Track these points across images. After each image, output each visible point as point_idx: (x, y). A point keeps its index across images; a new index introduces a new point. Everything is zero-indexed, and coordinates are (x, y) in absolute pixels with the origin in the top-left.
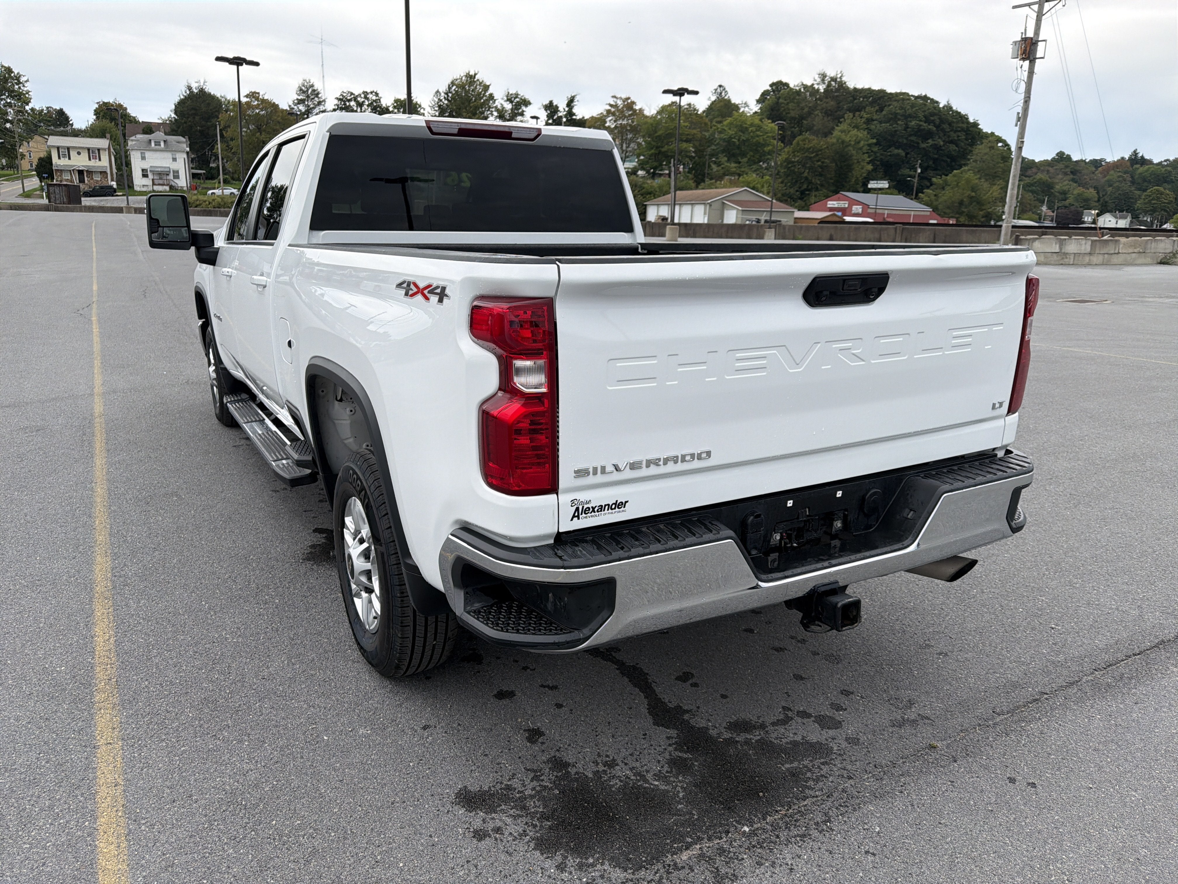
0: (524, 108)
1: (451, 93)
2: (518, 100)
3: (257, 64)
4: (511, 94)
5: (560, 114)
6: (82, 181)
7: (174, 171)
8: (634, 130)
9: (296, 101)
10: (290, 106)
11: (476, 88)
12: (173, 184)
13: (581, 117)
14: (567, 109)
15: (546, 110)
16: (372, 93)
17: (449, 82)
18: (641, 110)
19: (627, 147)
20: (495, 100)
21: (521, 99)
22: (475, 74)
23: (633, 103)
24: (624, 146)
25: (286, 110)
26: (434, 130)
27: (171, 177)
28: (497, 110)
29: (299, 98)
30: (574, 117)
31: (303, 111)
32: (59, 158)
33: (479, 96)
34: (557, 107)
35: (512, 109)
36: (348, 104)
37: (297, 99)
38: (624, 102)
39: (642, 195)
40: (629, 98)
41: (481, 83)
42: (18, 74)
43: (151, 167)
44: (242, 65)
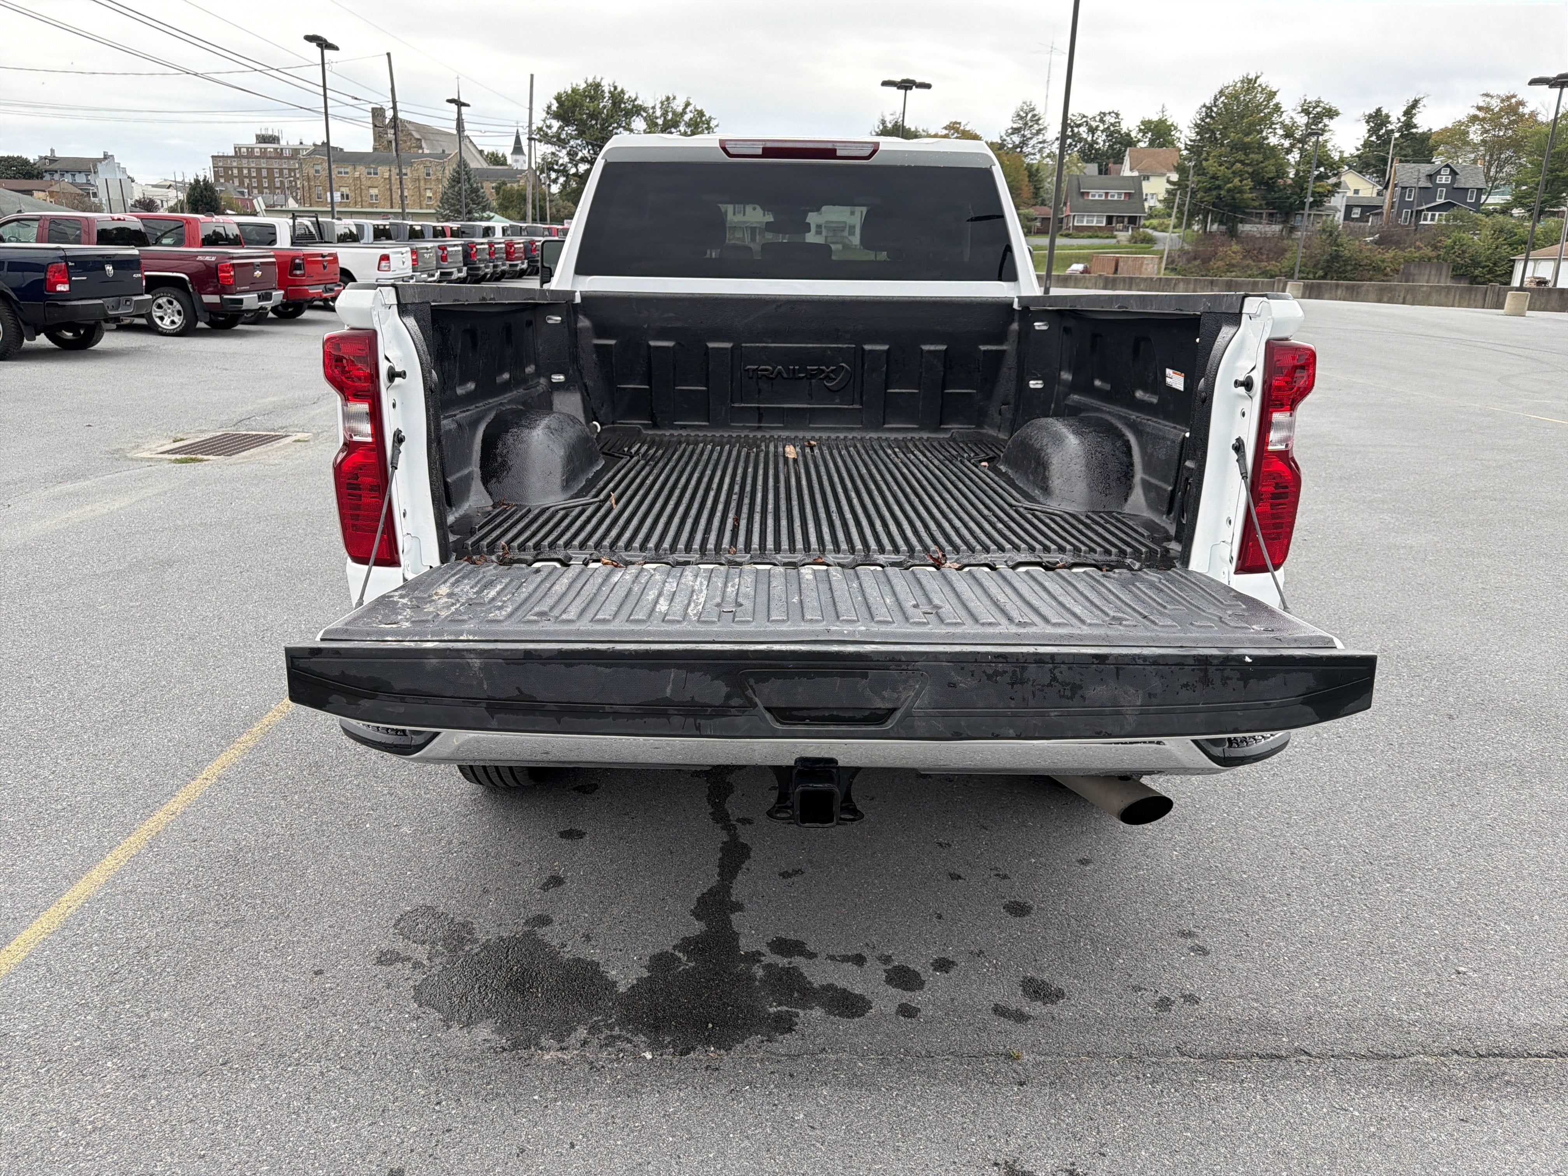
0: (1326, 121)
1: (1215, 106)
2: (1319, 109)
3: (928, 86)
4: (1310, 103)
5: (1390, 127)
6: (753, 240)
7: (850, 227)
8: (1517, 145)
9: (1010, 131)
10: (1001, 137)
11: (1255, 97)
12: (847, 241)
13: (1426, 130)
14: (1403, 119)
15: (1368, 122)
16: (1110, 113)
17: (1216, 91)
18: (1533, 115)
19: (1496, 172)
20: (1282, 112)
21: (1324, 108)
22: (1257, 78)
23: (1521, 103)
24: (1493, 170)
25: (997, 143)
26: (731, 151)
27: (846, 233)
28: (1283, 126)
29: (1015, 126)
30: (1414, 130)
31: (1017, 143)
32: (734, 214)
33: (1258, 108)
34: (1387, 116)
35: (1307, 125)
36: (1076, 130)
37: (1012, 128)
38: (1503, 101)
39: (1510, 245)
40: (1514, 96)
41: (1263, 89)
42: (710, 117)
43: (827, 222)
44: (911, 88)
